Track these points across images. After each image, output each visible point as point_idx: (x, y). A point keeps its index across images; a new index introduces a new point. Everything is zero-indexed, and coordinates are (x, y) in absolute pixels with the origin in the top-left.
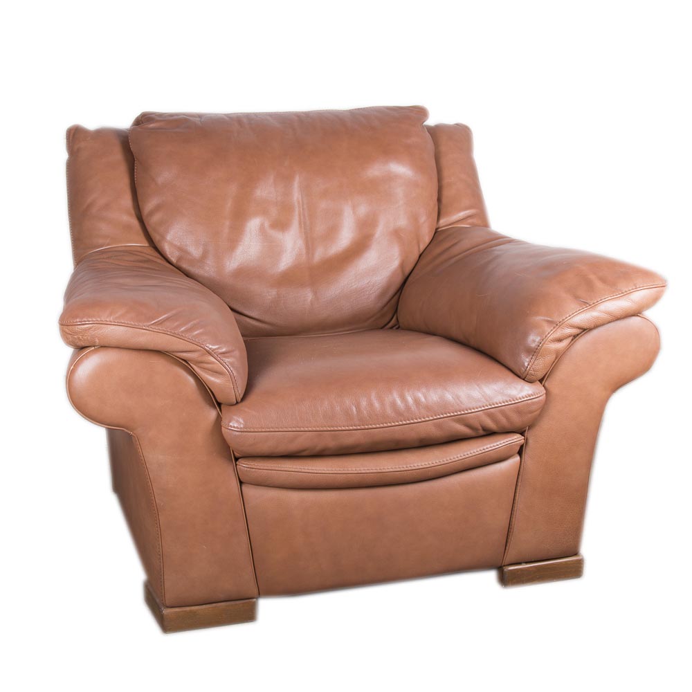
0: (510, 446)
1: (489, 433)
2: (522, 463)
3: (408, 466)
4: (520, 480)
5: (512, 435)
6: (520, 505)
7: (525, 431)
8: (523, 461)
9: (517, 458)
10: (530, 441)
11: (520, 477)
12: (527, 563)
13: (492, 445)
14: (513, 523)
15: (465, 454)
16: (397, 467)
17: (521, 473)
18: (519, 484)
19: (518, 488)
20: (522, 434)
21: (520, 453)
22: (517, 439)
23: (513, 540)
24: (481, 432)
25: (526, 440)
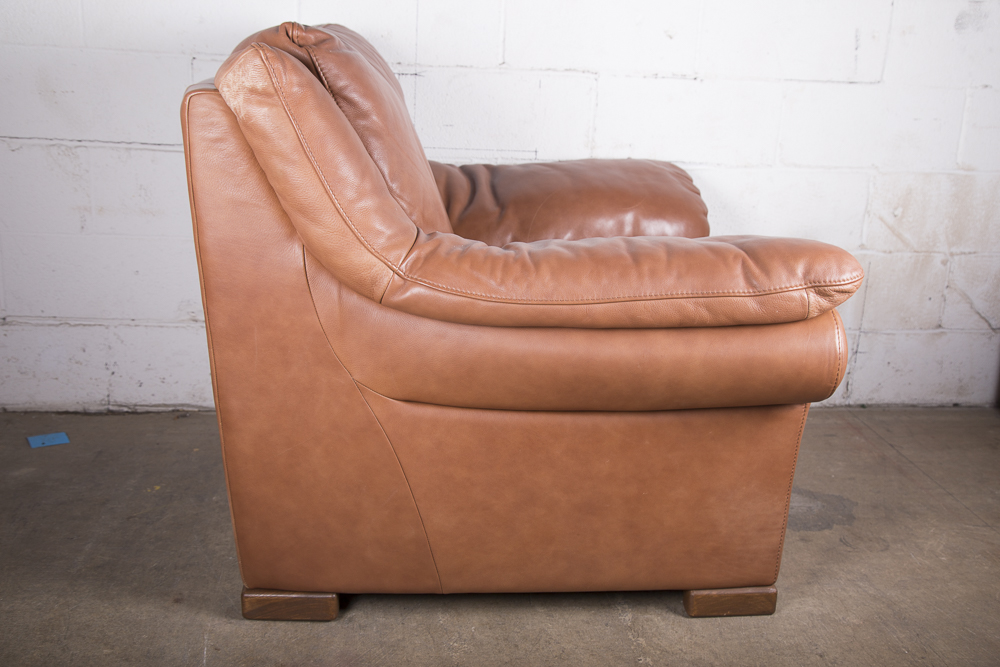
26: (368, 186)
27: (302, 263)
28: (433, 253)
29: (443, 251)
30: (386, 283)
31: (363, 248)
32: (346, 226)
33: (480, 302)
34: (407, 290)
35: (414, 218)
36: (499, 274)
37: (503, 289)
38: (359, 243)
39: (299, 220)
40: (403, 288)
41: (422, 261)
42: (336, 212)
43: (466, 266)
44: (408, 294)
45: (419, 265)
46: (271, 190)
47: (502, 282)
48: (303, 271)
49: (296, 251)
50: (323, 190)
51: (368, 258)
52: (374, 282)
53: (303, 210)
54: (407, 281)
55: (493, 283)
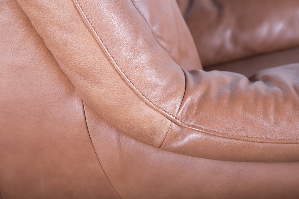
26: (140, 42)
27: (83, 118)
28: (205, 98)
29: (213, 93)
30: (165, 132)
31: (142, 103)
32: (124, 85)
33: (256, 144)
34: (185, 136)
35: (173, 54)
36: (272, 115)
37: (277, 129)
38: (138, 99)
39: (79, 81)
40: (180, 135)
41: (195, 108)
42: (115, 73)
43: (239, 110)
44: (186, 140)
45: (194, 111)
46: (49, 54)
47: (276, 123)
48: (84, 124)
49: (76, 106)
50: (102, 54)
51: (148, 111)
52: (154, 132)
53: (83, 74)
54: (184, 129)
55: (266, 124)
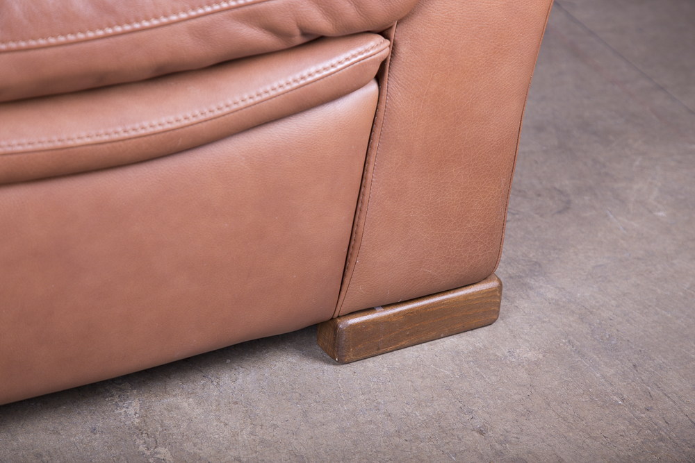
0: (360, 68)
1: (314, 40)
2: (384, 97)
3: (128, 127)
4: (376, 136)
5: (364, 38)
6: (375, 189)
7: (391, 27)
8: (385, 92)
9: (373, 87)
10: (403, 49)
11: (378, 130)
12: (385, 306)
13: (320, 67)
14: (360, 230)
15: (261, 90)
16: (102, 131)
17: (379, 122)
18: (375, 144)
19: (373, 153)
20: (384, 33)
21: (379, 78)
22: (375, 48)
23: (358, 263)
24: (299, 39)
25: (394, 48)
